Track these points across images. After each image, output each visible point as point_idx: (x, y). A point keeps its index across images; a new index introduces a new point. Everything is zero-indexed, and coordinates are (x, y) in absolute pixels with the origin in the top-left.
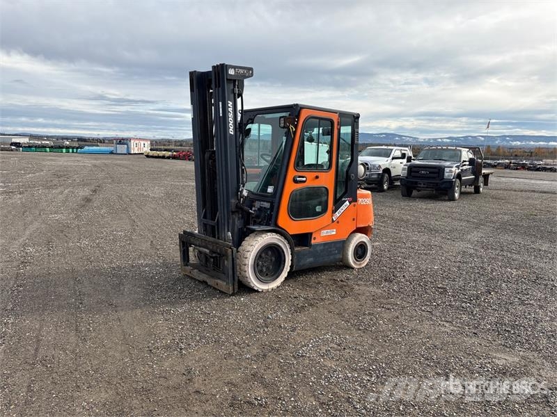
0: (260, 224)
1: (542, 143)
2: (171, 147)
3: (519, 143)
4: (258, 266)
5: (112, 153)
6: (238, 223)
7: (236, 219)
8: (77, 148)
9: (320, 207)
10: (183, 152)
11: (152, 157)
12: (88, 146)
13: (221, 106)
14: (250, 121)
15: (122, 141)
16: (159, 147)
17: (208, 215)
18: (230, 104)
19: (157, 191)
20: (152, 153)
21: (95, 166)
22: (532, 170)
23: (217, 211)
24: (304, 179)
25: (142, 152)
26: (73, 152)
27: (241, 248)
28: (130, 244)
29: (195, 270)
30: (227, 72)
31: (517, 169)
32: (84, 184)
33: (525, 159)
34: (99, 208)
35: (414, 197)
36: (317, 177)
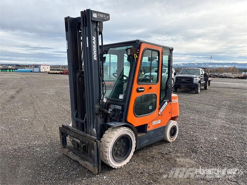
0: (115, 121)
1: (221, 66)
2: (60, 69)
3: (211, 66)
4: (114, 150)
5: (31, 72)
6: (100, 121)
7: (99, 119)
8: (15, 69)
9: (151, 106)
10: (65, 71)
11: (51, 73)
12: (20, 68)
13: (87, 40)
14: (105, 52)
15: (36, 66)
16: (54, 69)
17: (79, 115)
18: (94, 38)
19: (51, 91)
20: (51, 72)
21: (22, 78)
22: (221, 78)
23: (85, 113)
24: (143, 89)
25: (46, 71)
26: (12, 71)
27: (102, 139)
28: (31, 128)
29: (71, 152)
30: (92, 15)
31: (214, 77)
32: (13, 88)
33: (216, 73)
34: (17, 102)
35: (178, 92)
36: (150, 88)
